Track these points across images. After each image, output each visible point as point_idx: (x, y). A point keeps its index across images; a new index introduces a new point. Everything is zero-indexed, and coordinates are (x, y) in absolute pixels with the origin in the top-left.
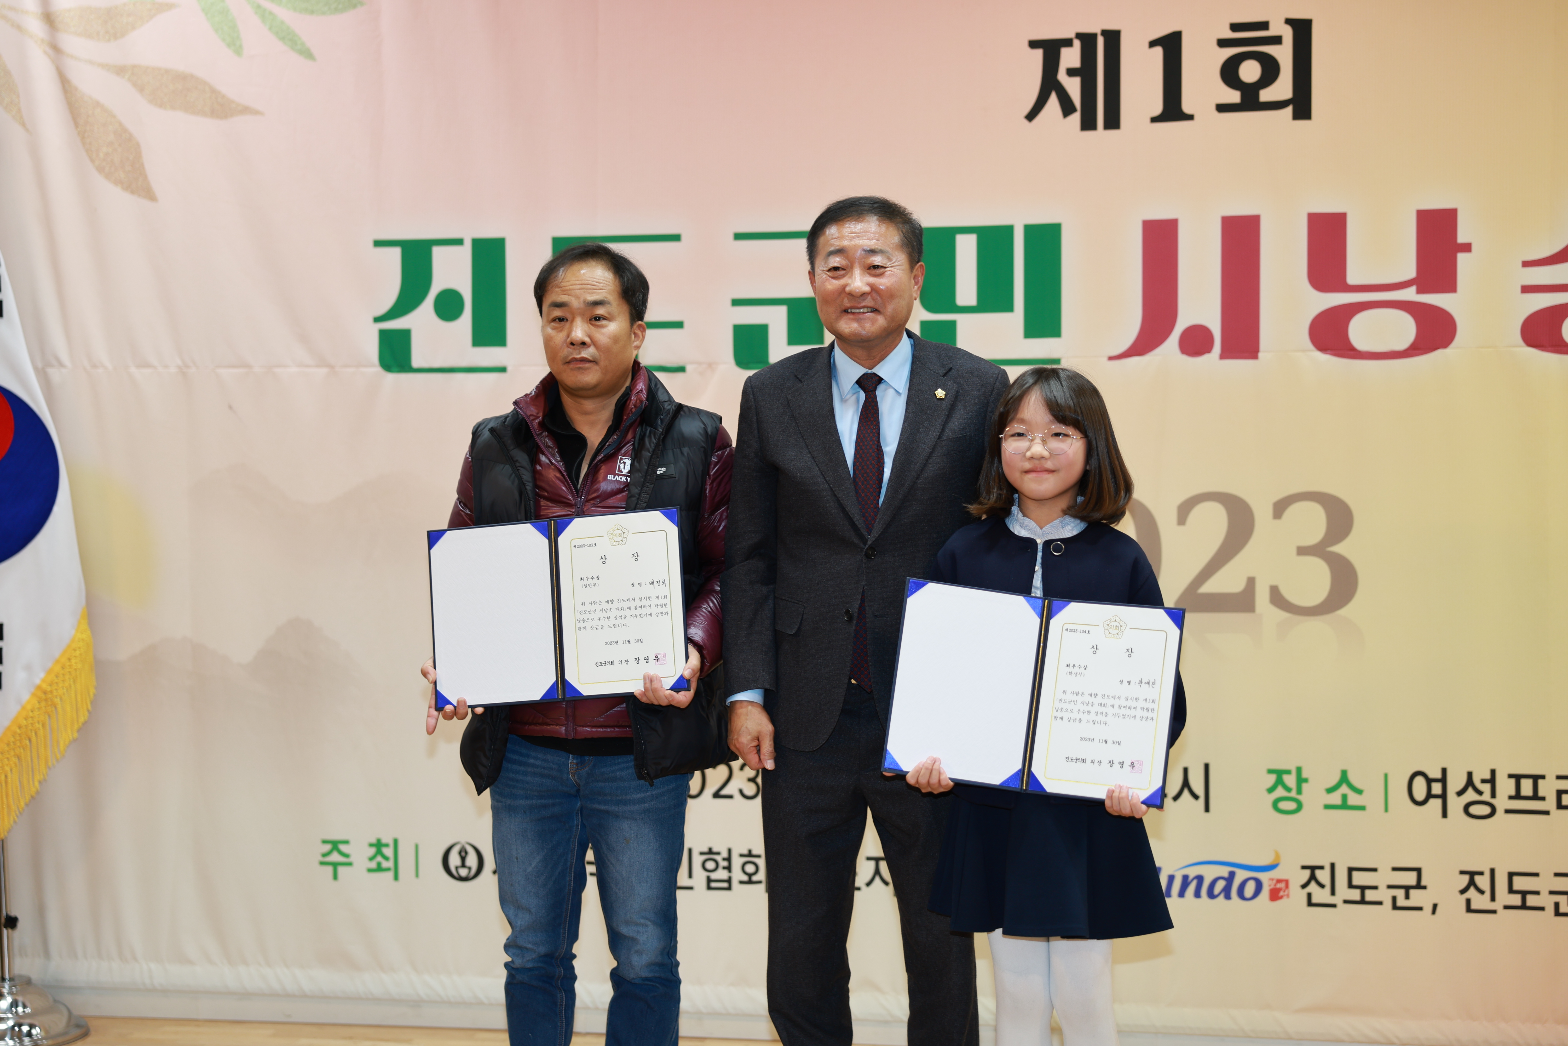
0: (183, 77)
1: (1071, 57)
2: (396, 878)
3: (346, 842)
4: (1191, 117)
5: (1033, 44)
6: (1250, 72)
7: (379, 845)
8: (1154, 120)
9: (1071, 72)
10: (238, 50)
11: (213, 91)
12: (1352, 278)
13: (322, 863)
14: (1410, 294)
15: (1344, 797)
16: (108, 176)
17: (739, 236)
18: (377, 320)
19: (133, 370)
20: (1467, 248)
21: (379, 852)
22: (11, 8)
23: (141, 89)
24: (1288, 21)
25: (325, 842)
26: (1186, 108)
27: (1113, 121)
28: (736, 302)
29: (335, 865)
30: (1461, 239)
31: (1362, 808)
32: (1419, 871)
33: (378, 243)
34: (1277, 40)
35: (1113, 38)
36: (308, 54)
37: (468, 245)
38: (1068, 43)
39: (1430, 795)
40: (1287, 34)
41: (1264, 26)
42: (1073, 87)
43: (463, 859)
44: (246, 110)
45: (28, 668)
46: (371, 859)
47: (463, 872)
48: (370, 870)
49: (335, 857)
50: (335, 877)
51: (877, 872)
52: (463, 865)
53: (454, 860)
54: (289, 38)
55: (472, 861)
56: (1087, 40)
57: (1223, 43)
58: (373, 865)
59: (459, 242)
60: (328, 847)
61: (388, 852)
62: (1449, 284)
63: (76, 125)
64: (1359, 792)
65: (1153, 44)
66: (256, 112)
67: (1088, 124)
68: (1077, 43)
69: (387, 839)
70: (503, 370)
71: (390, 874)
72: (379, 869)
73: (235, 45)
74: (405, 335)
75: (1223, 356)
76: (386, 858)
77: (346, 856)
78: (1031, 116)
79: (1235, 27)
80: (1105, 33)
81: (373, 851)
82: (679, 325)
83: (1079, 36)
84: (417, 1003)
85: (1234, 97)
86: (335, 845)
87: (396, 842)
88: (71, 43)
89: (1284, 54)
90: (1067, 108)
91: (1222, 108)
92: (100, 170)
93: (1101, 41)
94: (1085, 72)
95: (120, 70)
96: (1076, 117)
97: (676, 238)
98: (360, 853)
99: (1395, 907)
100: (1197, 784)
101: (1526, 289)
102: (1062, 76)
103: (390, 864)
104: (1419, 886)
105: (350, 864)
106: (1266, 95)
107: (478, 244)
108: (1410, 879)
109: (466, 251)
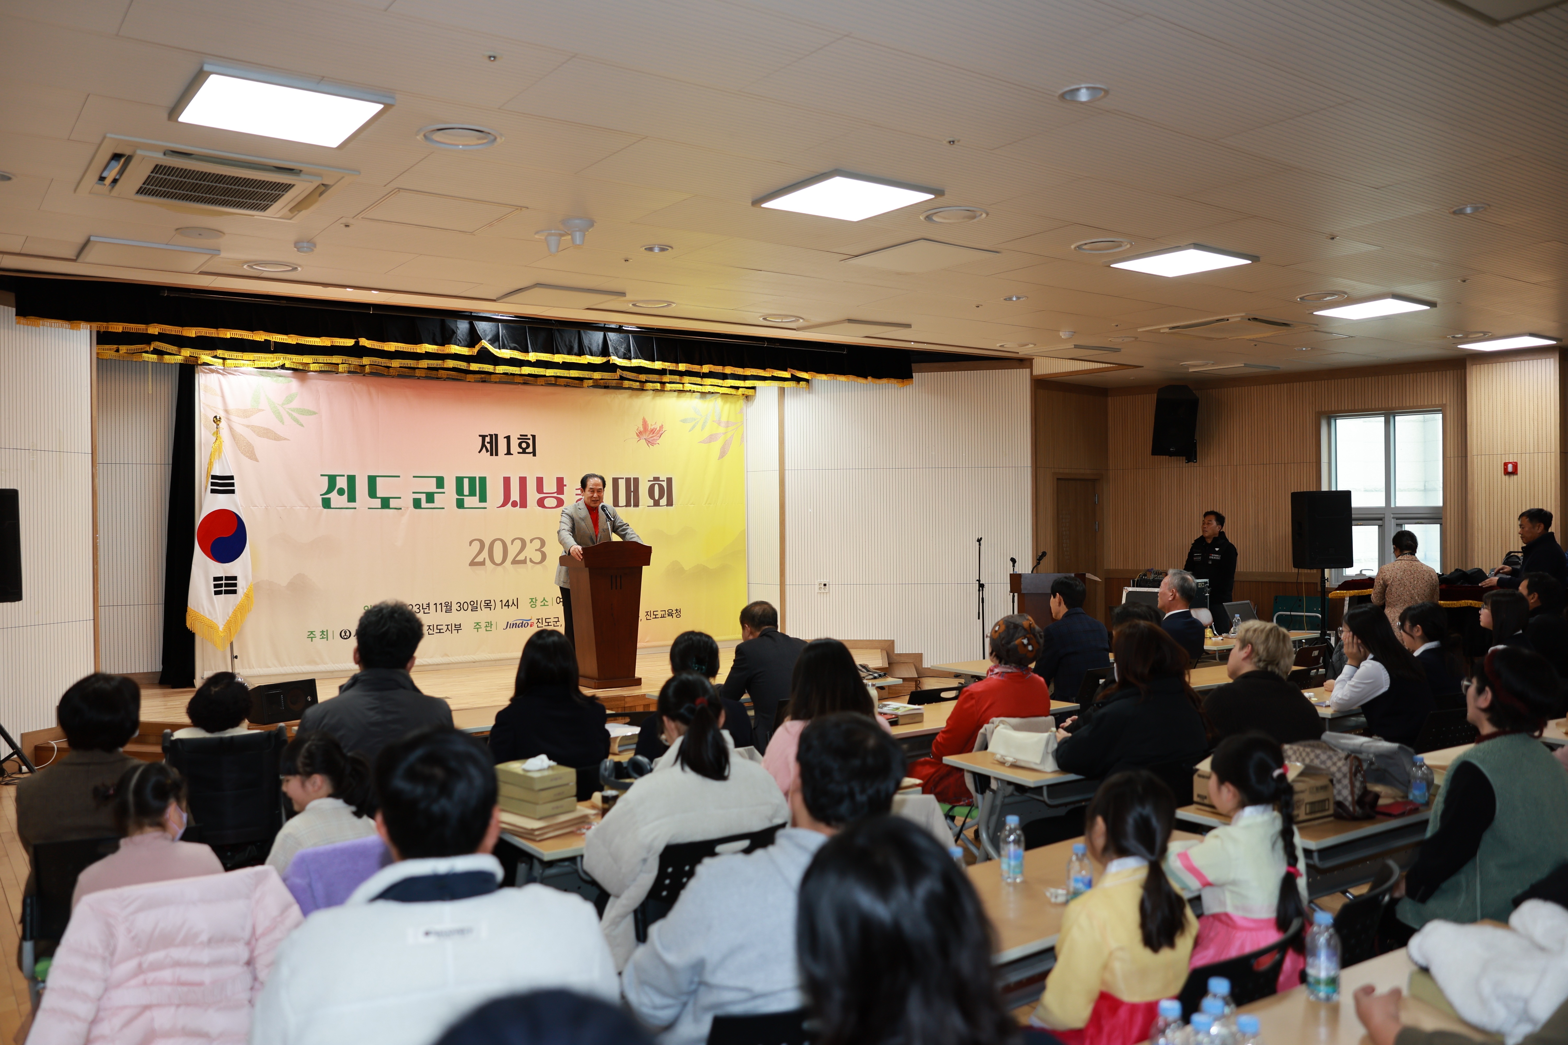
0: (267, 429)
1: (488, 439)
2: (327, 640)
3: (314, 632)
4: (512, 454)
5: (480, 436)
6: (524, 445)
7: (323, 632)
8: (505, 454)
9: (488, 443)
10: (283, 424)
11: (275, 433)
12: (544, 492)
13: (308, 638)
14: (555, 495)
15: (544, 603)
16: (244, 455)
17: (414, 477)
18: (321, 495)
19: (251, 507)
20: (566, 485)
21: (323, 634)
22: (214, 407)
23: (254, 432)
24: (531, 435)
25: (309, 632)
26: (512, 452)
27: (497, 454)
28: (413, 493)
29: (312, 638)
30: (564, 484)
31: (548, 605)
32: (558, 618)
33: (322, 475)
34: (529, 439)
35: (496, 436)
36: (302, 425)
37: (346, 476)
38: (487, 436)
39: (560, 602)
40: (531, 438)
41: (527, 436)
42: (488, 446)
43: (345, 634)
44: (285, 439)
45: (243, 588)
46: (321, 635)
47: (345, 637)
48: (320, 638)
49: (312, 636)
50: (312, 641)
51: (448, 628)
52: (345, 635)
53: (343, 634)
54: (296, 421)
55: (348, 634)
56: (491, 436)
57: (519, 439)
58: (321, 637)
59: (344, 476)
60: (310, 633)
61: (325, 633)
62: (563, 494)
63: (235, 440)
64: (547, 602)
65: (505, 438)
66: (289, 440)
67: (492, 455)
68: (489, 436)
69: (325, 630)
70: (355, 508)
71: (326, 639)
72: (323, 638)
73: (282, 422)
74: (329, 499)
75: (520, 508)
76: (325, 635)
77: (315, 635)
78: (480, 452)
79: (521, 435)
80: (495, 434)
81: (321, 633)
82: (400, 498)
83: (489, 435)
84: (332, 672)
85: (521, 451)
86: (312, 632)
87: (327, 630)
88: (233, 418)
89: (530, 442)
90: (487, 451)
91: (519, 453)
92: (242, 453)
93: (494, 436)
94: (491, 443)
95: (248, 426)
96: (489, 453)
97: (399, 477)
98: (318, 634)
99: (554, 626)
100: (515, 603)
101: (577, 495)
102: (486, 443)
103: (326, 636)
104: (558, 621)
105: (316, 637)
106: (527, 451)
107: (348, 476)
108: (557, 620)
109: (345, 478)
